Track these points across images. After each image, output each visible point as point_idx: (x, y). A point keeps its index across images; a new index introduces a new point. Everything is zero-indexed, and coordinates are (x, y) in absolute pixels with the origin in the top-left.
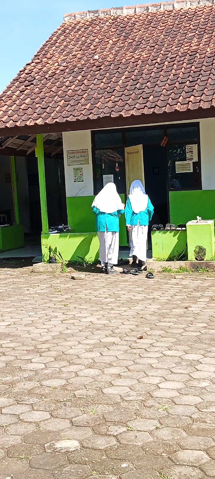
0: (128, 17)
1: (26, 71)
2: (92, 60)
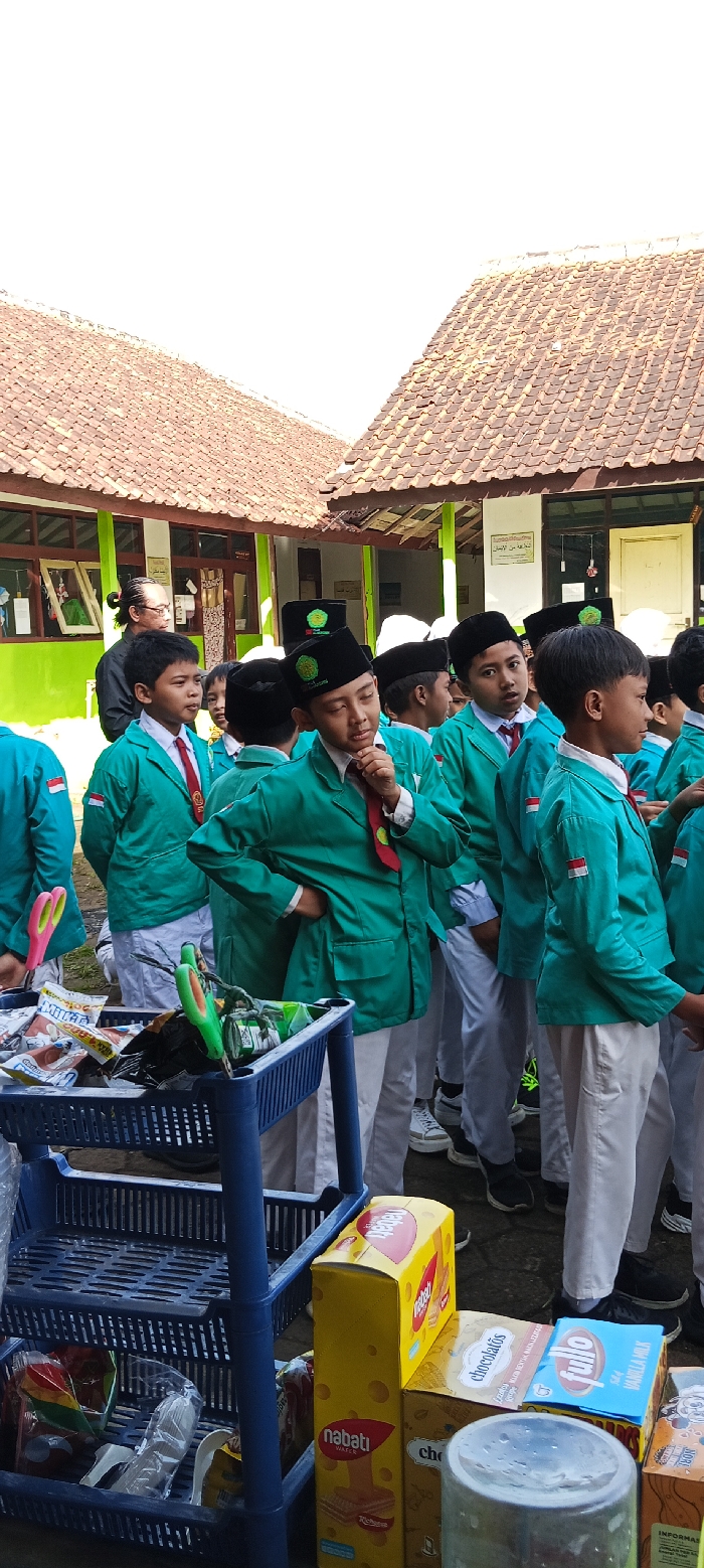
0: (611, 264)
1: (416, 377)
2: (548, 352)
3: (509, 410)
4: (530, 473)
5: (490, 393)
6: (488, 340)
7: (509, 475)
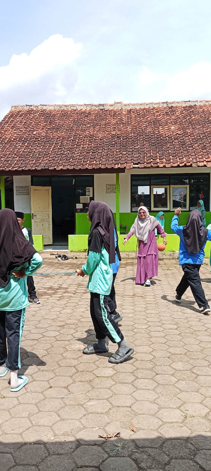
0: (50, 111)
2: (32, 134)
3: (21, 150)
4: (27, 169)
5: (15, 144)
6: (14, 129)
7: (21, 169)
